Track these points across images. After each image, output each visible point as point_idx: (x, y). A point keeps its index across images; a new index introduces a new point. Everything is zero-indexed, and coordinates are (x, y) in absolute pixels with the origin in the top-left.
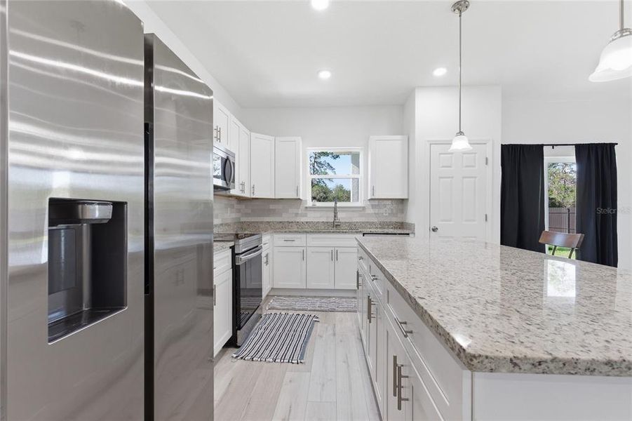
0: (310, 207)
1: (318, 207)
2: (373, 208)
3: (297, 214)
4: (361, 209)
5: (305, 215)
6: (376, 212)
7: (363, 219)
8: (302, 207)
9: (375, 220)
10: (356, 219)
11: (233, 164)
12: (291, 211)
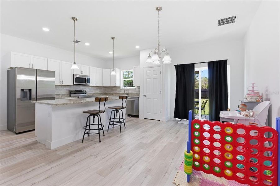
0: (122, 89)
3: (119, 91)
8: (120, 89)
11: (89, 79)
12: (117, 90)
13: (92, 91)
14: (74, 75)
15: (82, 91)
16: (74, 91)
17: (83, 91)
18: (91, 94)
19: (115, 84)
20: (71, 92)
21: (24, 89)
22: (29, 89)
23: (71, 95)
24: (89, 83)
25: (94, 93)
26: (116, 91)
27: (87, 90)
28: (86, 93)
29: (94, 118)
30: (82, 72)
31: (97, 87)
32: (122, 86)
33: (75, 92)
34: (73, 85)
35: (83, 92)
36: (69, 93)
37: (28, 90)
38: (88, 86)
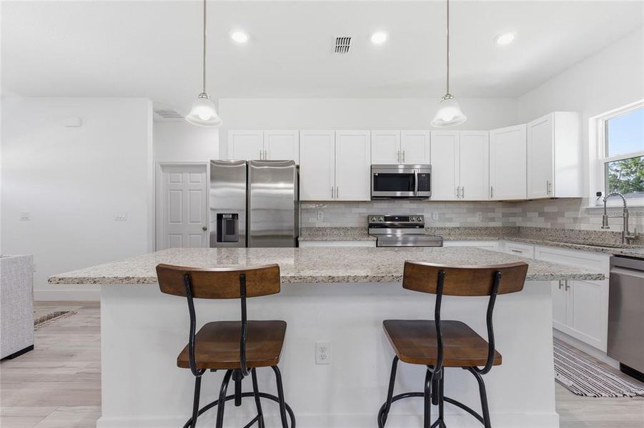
0: (593, 209)
8: (583, 207)
11: (429, 175)
12: (567, 214)
13: (450, 220)
14: (372, 166)
15: (406, 219)
16: (378, 217)
17: (412, 219)
19: (549, 185)
20: (372, 222)
21: (222, 214)
22: (233, 215)
23: (373, 231)
24: (428, 189)
25: (458, 225)
26: (560, 220)
27: (427, 216)
28: (422, 226)
30: (401, 154)
31: (471, 206)
32: (593, 196)
33: (384, 222)
34: (370, 200)
35: (411, 222)
36: (365, 225)
37: (231, 216)
38: (427, 200)
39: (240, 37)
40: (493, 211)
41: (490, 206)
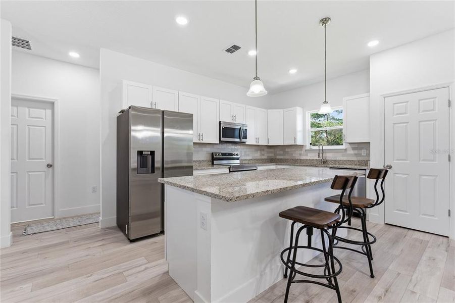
0: (308, 150)
1: (314, 150)
2: (353, 150)
3: (300, 154)
4: (344, 151)
5: (307, 155)
6: (356, 153)
7: (345, 158)
8: (304, 149)
9: (355, 159)
10: (340, 157)
11: (246, 130)
12: (297, 152)
13: (248, 155)
14: (220, 122)
15: (231, 154)
16: (219, 154)
17: (234, 155)
18: (246, 160)
19: (295, 139)
20: (215, 157)
21: (143, 151)
22: (151, 152)
23: (215, 162)
24: (246, 138)
25: (251, 158)
26: (294, 155)
27: (239, 153)
28: (238, 159)
29: (310, 233)
30: (234, 117)
31: (256, 148)
32: (308, 145)
33: (221, 157)
34: (218, 143)
35: (236, 156)
36: (211, 159)
37: (149, 153)
38: (243, 144)
39: (182, 21)
40: (263, 150)
41: (263, 148)
